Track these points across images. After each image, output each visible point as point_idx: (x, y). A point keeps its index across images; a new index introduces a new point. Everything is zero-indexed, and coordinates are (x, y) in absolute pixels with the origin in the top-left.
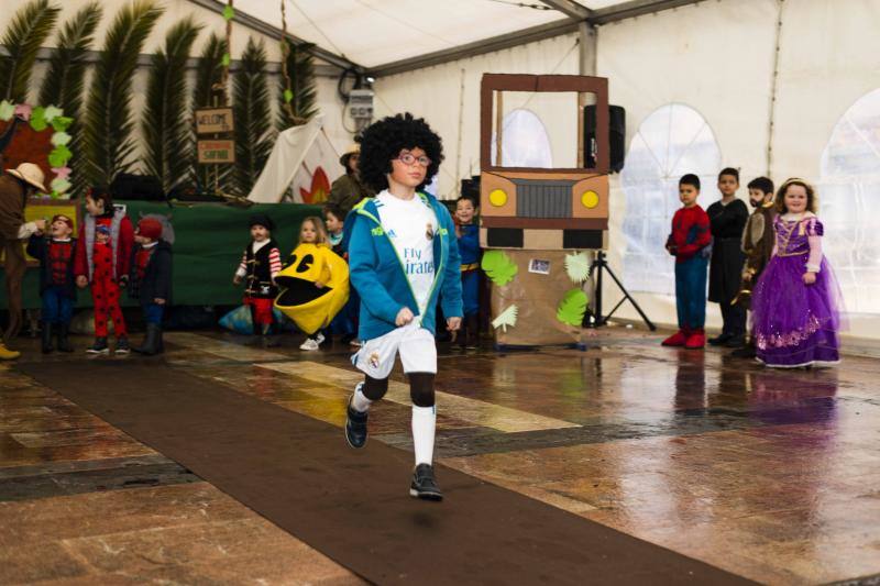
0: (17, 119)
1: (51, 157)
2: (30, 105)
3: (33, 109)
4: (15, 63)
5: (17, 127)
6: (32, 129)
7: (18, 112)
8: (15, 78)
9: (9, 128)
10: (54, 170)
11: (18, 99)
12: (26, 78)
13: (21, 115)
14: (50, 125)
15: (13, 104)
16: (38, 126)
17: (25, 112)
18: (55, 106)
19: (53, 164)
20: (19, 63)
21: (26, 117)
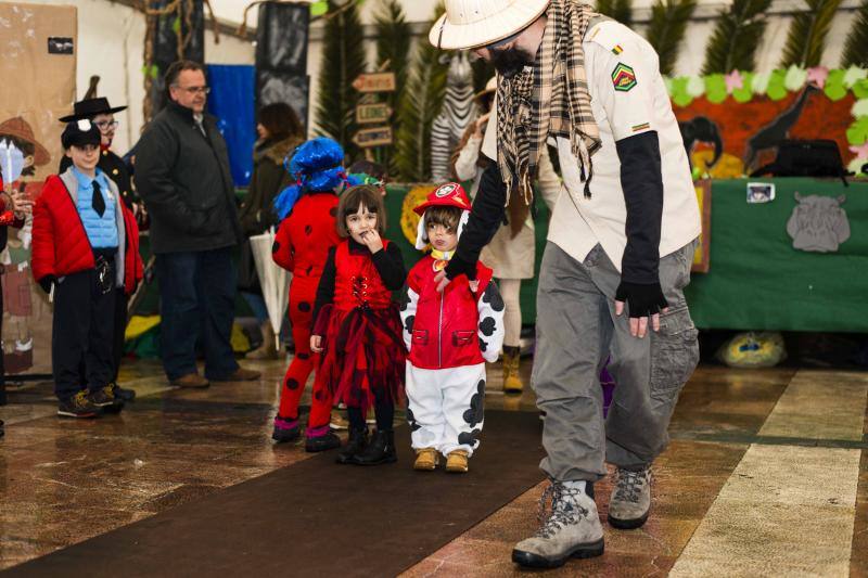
0: (810, 88)
1: (850, 133)
2: (825, 69)
3: (830, 73)
4: (814, 17)
5: (808, 97)
6: (827, 98)
7: (811, 78)
8: (813, 36)
9: (798, 99)
10: (853, 149)
11: (813, 62)
12: (824, 35)
13: (815, 82)
14: (850, 92)
15: (805, 68)
16: (835, 94)
17: (818, 77)
18: (858, 65)
19: (851, 141)
20: (818, 19)
21: (820, 84)
